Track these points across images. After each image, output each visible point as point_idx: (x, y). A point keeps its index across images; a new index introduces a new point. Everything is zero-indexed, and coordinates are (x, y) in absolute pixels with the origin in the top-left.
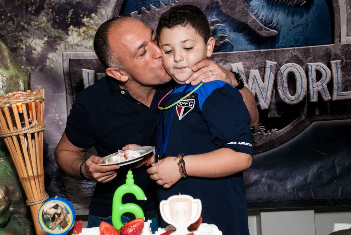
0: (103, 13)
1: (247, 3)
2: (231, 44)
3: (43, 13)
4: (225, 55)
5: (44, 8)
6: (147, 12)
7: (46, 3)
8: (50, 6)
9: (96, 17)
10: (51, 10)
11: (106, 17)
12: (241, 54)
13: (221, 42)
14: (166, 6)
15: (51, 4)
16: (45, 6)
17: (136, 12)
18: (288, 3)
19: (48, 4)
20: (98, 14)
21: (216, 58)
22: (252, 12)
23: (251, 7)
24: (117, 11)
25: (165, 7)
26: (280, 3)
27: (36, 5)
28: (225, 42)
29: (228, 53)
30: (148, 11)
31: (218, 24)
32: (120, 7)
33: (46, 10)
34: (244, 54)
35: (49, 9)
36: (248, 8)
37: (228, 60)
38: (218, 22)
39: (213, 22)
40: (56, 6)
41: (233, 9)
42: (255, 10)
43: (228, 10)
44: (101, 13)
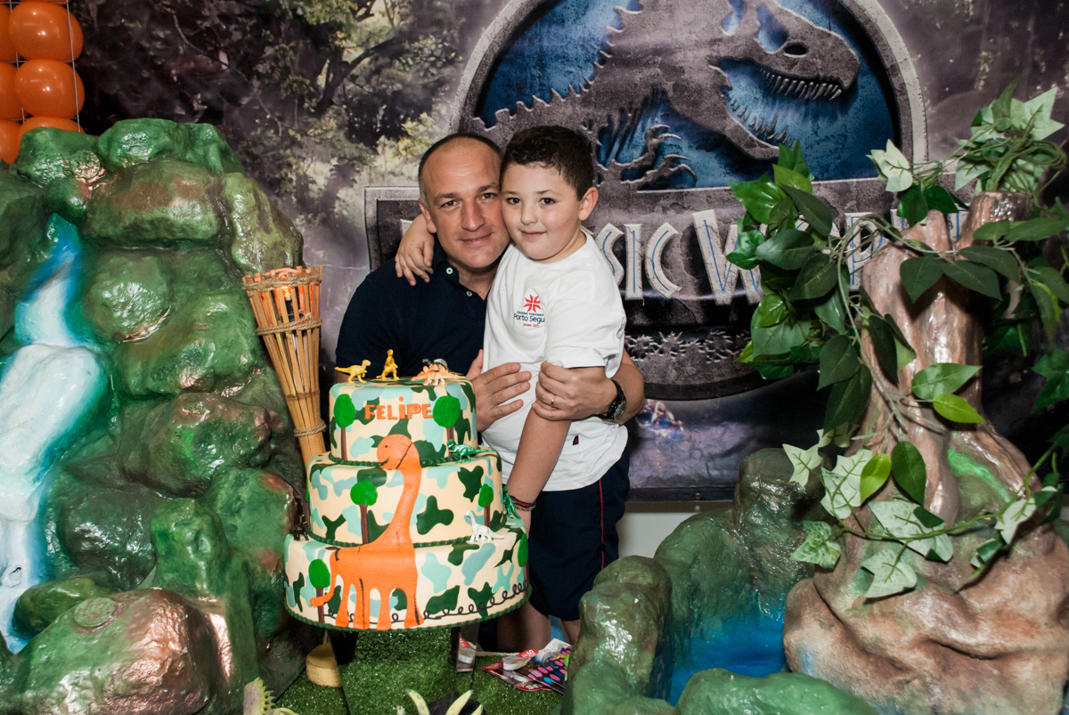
0: (443, 112)
1: (724, 93)
2: (691, 174)
3: (331, 112)
4: (680, 196)
5: (332, 103)
6: (527, 110)
7: (336, 94)
8: (343, 99)
9: (430, 119)
10: (345, 106)
11: (448, 120)
12: (711, 194)
13: (672, 170)
14: (563, 97)
15: (345, 96)
16: (335, 99)
17: (506, 110)
18: (806, 93)
19: (339, 96)
20: (434, 113)
21: (661, 202)
22: (734, 110)
23: (732, 102)
24: (469, 109)
25: (562, 100)
26: (789, 94)
27: (317, 98)
28: (679, 169)
29: (685, 190)
30: (530, 108)
31: (666, 135)
32: (474, 100)
33: (335, 107)
34: (717, 194)
35: (341, 106)
36: (725, 104)
37: (686, 205)
38: (665, 130)
39: (657, 130)
40: (355, 100)
41: (696, 104)
42: (738, 107)
43: (685, 107)
44: (439, 112)
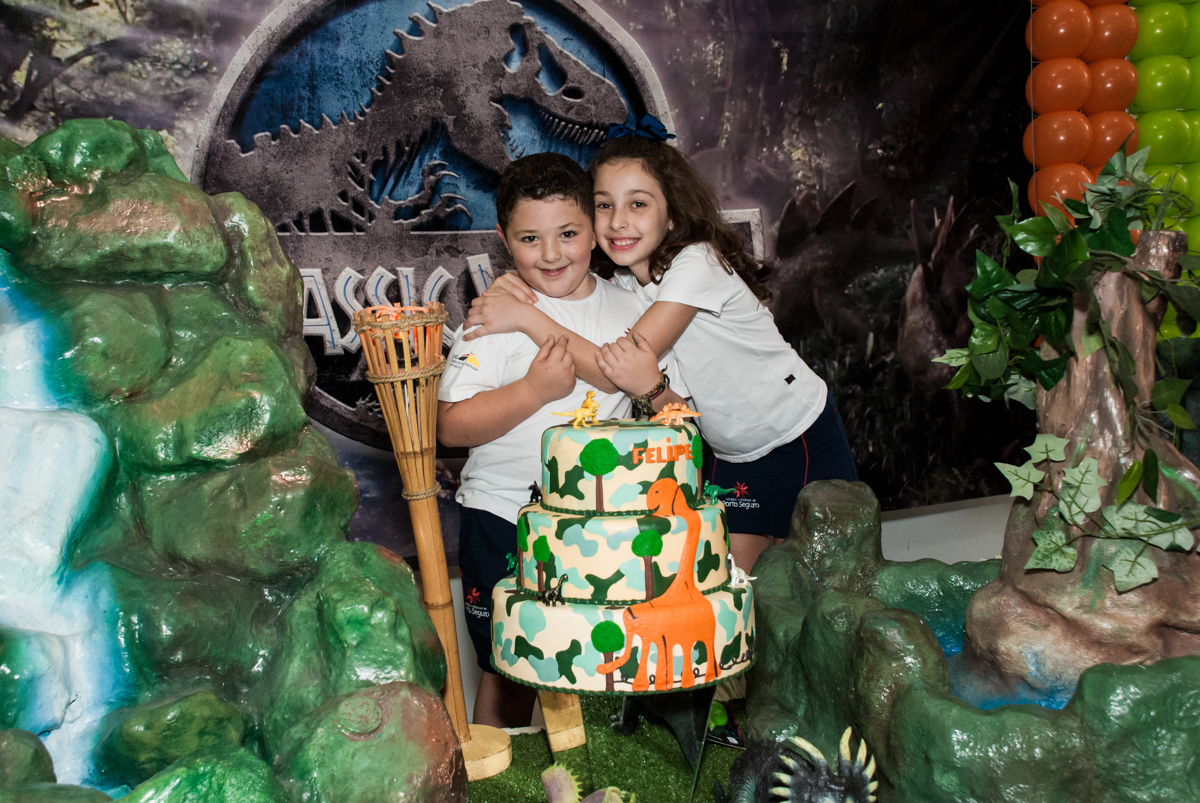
0: (189, 129)
1: (504, 132)
2: (467, 215)
3: (30, 119)
4: (455, 238)
5: (33, 108)
6: (293, 135)
7: (41, 96)
8: (51, 105)
9: (171, 138)
10: (52, 114)
11: (195, 141)
12: (486, 237)
13: (448, 210)
14: (335, 124)
15: (54, 100)
16: (38, 104)
17: (268, 133)
18: (580, 137)
19: (45, 100)
20: (176, 131)
21: (435, 244)
22: (513, 151)
23: (511, 142)
24: (222, 130)
25: (334, 127)
26: (564, 138)
27: (11, 99)
28: (455, 210)
29: (460, 232)
30: (296, 133)
31: (444, 172)
32: (229, 119)
33: (38, 114)
34: (492, 237)
35: (47, 112)
36: (504, 143)
37: (460, 249)
38: (443, 167)
39: (435, 166)
40: (68, 106)
41: (475, 141)
42: (517, 147)
43: (464, 145)
44: (183, 131)
